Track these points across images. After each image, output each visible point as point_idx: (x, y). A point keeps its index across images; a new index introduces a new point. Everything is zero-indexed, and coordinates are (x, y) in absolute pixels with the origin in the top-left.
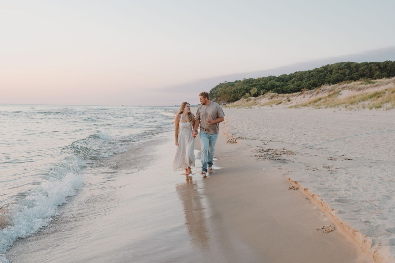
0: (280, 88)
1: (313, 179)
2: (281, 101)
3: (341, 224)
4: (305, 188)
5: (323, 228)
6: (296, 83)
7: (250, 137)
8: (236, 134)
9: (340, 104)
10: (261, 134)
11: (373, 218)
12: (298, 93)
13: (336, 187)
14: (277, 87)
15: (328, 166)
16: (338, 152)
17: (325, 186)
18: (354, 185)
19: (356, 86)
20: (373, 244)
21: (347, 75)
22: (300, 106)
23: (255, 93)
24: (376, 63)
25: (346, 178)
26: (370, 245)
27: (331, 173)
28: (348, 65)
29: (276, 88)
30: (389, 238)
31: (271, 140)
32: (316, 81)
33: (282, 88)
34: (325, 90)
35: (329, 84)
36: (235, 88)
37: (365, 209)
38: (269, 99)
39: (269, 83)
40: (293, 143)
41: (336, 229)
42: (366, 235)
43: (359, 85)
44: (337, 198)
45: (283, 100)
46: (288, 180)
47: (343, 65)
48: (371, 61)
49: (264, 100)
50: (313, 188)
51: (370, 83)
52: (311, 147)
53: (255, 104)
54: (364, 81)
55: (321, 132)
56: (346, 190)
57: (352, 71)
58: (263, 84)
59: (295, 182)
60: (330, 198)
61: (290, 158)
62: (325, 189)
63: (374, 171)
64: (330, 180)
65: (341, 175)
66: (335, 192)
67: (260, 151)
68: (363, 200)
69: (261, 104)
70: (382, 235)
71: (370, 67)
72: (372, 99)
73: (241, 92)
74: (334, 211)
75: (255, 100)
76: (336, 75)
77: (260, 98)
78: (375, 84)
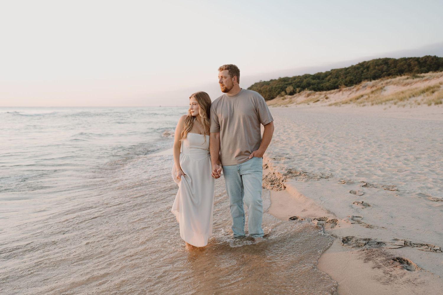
0: (316, 86)
2: (318, 99)
6: (332, 80)
9: (387, 101)
12: (336, 90)
14: (313, 84)
19: (401, 81)
21: (384, 72)
22: (341, 104)
23: (291, 92)
24: (415, 58)
28: (386, 61)
29: (311, 86)
32: (352, 78)
33: (318, 86)
34: (365, 86)
36: (270, 87)
38: (305, 97)
39: (304, 81)
43: (405, 79)
45: (320, 98)
47: (380, 62)
49: (301, 98)
51: (419, 77)
53: (291, 102)
54: (410, 76)
57: (390, 67)
58: (298, 82)
69: (298, 102)
71: (409, 62)
72: (425, 94)
73: (277, 91)
75: (291, 98)
76: (374, 71)
77: (296, 96)
78: (425, 78)
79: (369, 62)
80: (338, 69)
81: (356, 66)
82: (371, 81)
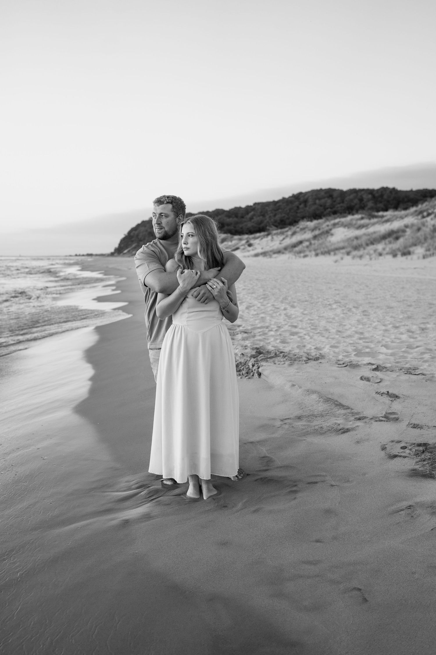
0: (233, 227)
2: (237, 246)
6: (255, 219)
9: (337, 249)
12: (262, 234)
14: (228, 225)
19: (354, 222)
21: (327, 208)
22: (271, 253)
24: (368, 190)
28: (330, 193)
29: (226, 228)
32: (284, 217)
33: (236, 227)
34: (304, 229)
43: (359, 219)
45: (240, 244)
47: (323, 193)
48: (362, 188)
51: (376, 217)
54: (366, 215)
57: (335, 201)
72: (387, 241)
76: (313, 208)
78: (385, 219)
79: (306, 193)
80: (263, 203)
81: (290, 199)
82: (311, 221)
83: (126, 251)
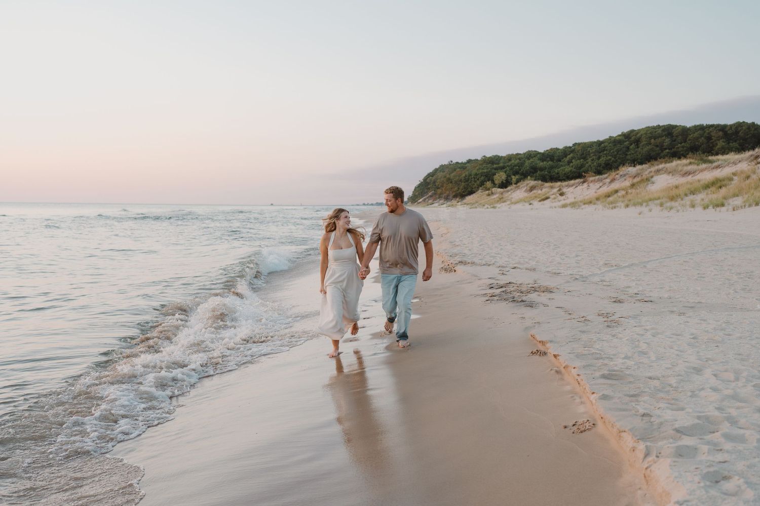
0: (546, 173)
1: (573, 338)
2: (547, 195)
3: (602, 418)
4: (555, 353)
5: (574, 425)
6: (575, 163)
7: (480, 261)
8: (456, 255)
9: (650, 200)
10: (500, 256)
11: (658, 409)
12: (578, 181)
13: (610, 351)
14: (542, 169)
15: (607, 314)
16: (629, 287)
17: (591, 349)
18: (644, 347)
19: (680, 168)
20: (647, 455)
22: (581, 204)
23: (502, 182)
24: (718, 125)
25: (632, 335)
26: (641, 456)
27: (608, 326)
28: (669, 130)
29: (539, 172)
30: (676, 445)
31: (515, 265)
32: (610, 159)
33: (550, 172)
34: (625, 175)
35: (633, 165)
36: (467, 173)
37: (650, 391)
38: (526, 191)
39: (527, 164)
40: (554, 271)
41: (595, 427)
42: (638, 438)
43: (686, 165)
44: (606, 372)
45: (552, 193)
46: (532, 338)
47: (660, 131)
48: (711, 123)
49: (518, 193)
50: (570, 353)
51: (705, 162)
52: (584, 279)
53: (501, 200)
54: (696, 159)
55: (608, 252)
56: (626, 357)
57: (675, 140)
58: (516, 166)
59: (543, 343)
60: (593, 372)
61: (543, 298)
62: (589, 354)
63: (686, 322)
64: (604, 339)
65: (625, 330)
66: (606, 361)
67: (492, 286)
68: (650, 374)
69: (513, 200)
70: (665, 438)
71: (709, 133)
72: (709, 191)
73: (478, 179)
74: (595, 395)
75: (502, 194)
76: (646, 149)
77: (511, 189)
78: (715, 164)
79: (639, 131)
80: (585, 143)
81: (617, 138)
83: (421, 200)
